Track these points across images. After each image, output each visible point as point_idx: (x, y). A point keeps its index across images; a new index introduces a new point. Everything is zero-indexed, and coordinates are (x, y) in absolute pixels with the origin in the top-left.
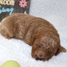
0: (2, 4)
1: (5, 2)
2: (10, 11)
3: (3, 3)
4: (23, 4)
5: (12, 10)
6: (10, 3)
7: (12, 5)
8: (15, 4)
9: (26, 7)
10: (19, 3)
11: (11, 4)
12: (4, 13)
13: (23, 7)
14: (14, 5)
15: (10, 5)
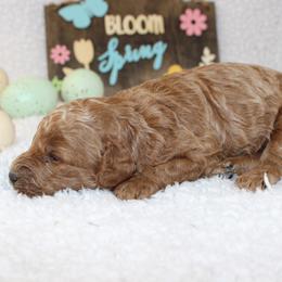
0: (120, 32)
1: (131, 26)
2: (155, 56)
3: (122, 28)
4: (193, 22)
5: (160, 48)
6: (149, 28)
7: (157, 32)
8: (167, 26)
9: (204, 32)
10: (180, 22)
11: (151, 31)
12: (133, 63)
13: (194, 36)
14: (162, 30)
15: (149, 34)
